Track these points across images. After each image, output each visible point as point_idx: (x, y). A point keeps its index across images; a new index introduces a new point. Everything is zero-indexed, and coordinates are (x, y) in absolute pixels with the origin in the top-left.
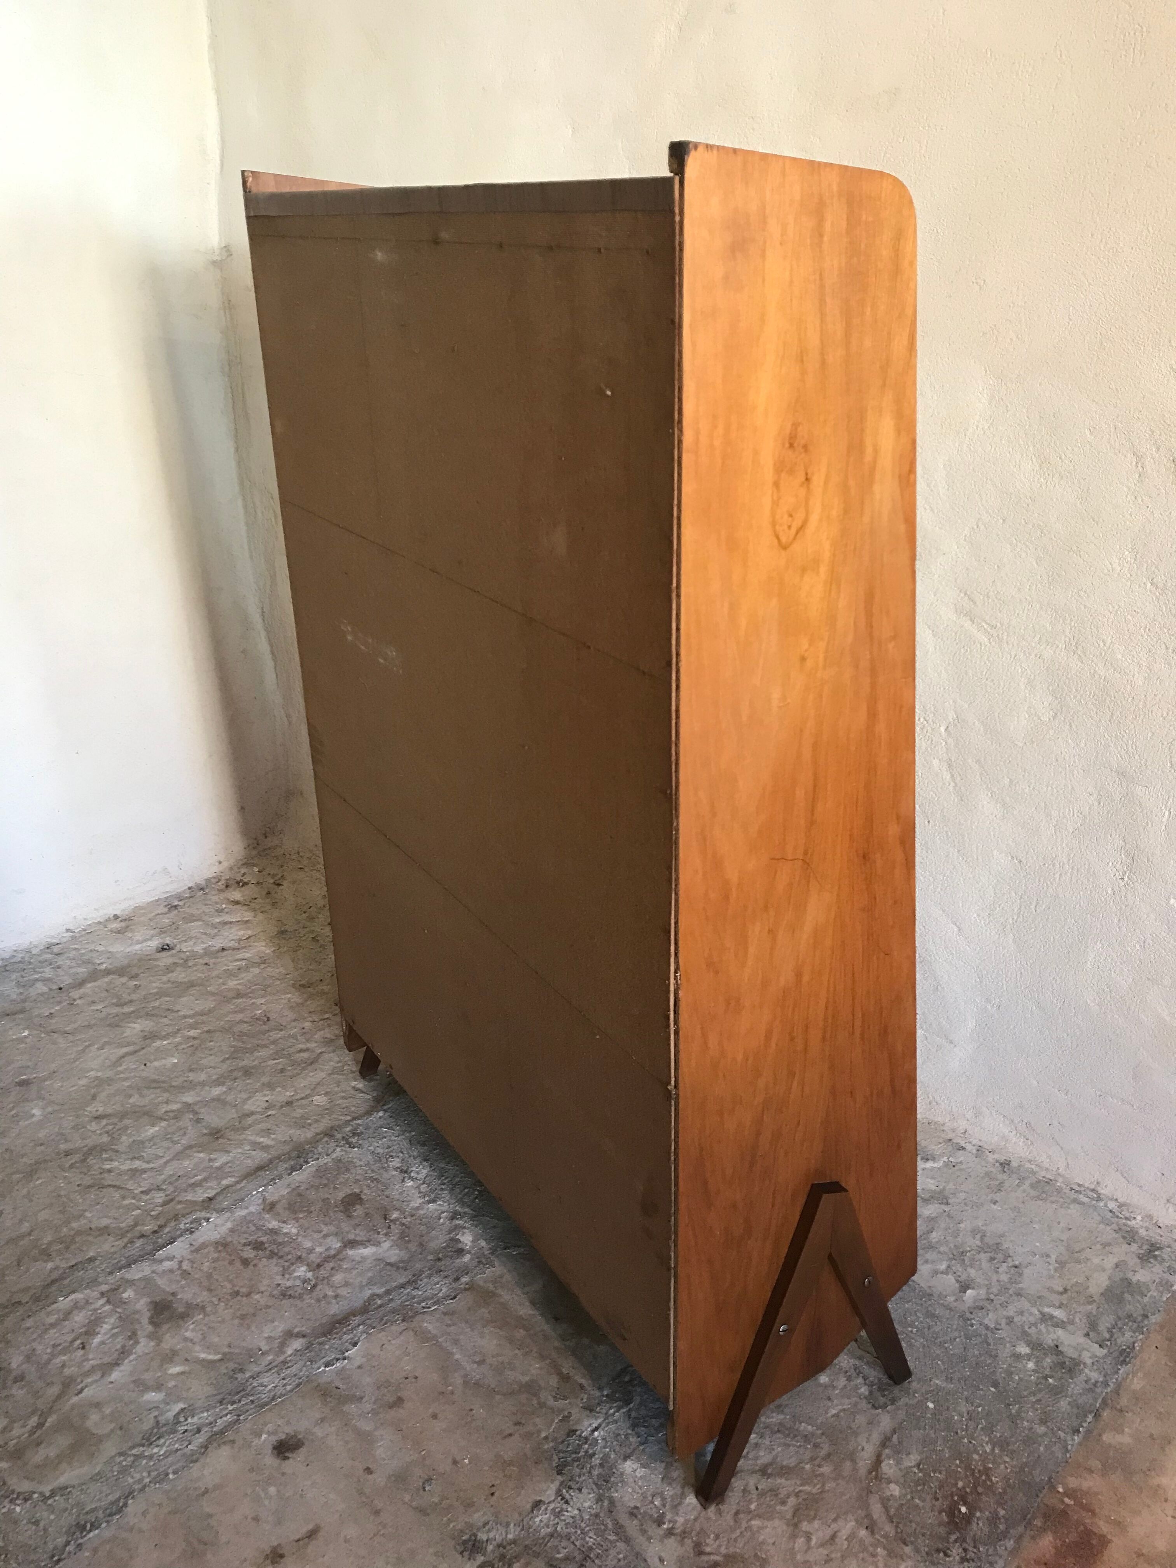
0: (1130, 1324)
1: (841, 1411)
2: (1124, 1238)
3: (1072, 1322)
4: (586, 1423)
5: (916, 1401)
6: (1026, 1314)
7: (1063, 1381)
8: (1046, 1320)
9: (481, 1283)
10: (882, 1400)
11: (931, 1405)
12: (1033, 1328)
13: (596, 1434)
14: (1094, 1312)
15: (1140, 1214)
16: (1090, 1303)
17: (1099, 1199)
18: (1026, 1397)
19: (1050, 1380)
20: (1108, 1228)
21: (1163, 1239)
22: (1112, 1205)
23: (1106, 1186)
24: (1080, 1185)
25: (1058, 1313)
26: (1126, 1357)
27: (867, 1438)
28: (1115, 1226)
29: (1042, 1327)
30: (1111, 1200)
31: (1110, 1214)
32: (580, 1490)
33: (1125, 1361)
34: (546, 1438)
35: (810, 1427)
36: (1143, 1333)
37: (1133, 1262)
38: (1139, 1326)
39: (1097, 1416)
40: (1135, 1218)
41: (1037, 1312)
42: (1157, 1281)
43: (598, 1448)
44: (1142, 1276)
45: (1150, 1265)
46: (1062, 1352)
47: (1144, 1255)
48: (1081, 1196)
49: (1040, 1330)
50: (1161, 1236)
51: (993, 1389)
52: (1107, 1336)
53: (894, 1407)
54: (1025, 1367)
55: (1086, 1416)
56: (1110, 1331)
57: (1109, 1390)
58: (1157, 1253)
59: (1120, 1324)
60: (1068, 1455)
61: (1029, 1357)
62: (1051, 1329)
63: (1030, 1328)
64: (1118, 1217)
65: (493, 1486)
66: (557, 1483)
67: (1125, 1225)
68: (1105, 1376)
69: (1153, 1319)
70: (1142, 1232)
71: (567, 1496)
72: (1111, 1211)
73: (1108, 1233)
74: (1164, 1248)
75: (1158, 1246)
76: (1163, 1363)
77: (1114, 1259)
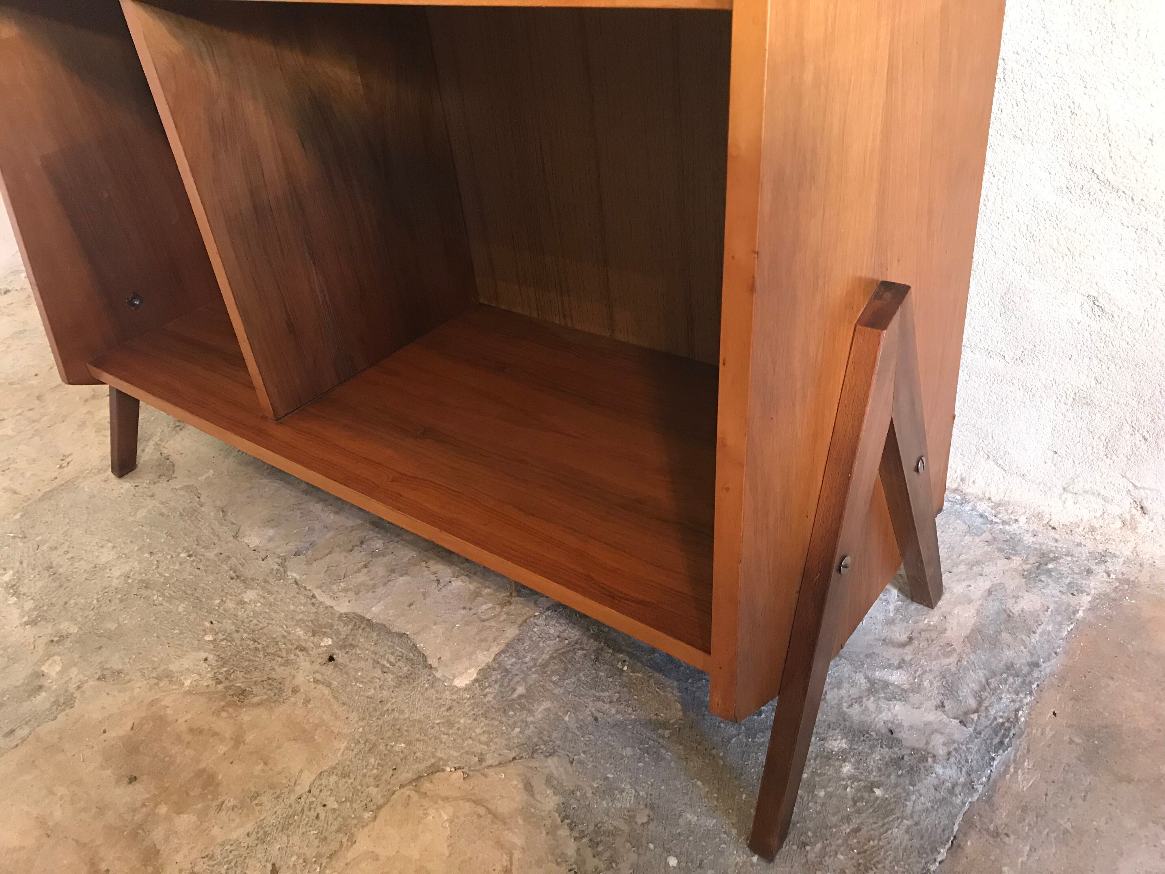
0: (1011, 679)
2: (1001, 550)
3: (916, 688)
6: (846, 685)
7: (899, 790)
8: (877, 691)
12: (856, 706)
14: (953, 669)
15: (1023, 514)
16: (947, 655)
18: (835, 826)
19: (878, 792)
20: (977, 539)
21: (1059, 545)
22: (983, 507)
23: (974, 482)
25: (897, 677)
26: (1005, 736)
28: (987, 536)
29: (870, 703)
30: (981, 500)
31: (981, 520)
33: (1001, 743)
36: (1031, 693)
37: (1013, 583)
38: (1024, 682)
39: (956, 847)
40: (1016, 520)
41: (863, 681)
42: (1052, 607)
45: (1040, 585)
46: (899, 741)
47: (1030, 572)
49: (867, 708)
50: (1057, 541)
52: (973, 704)
54: (838, 771)
55: (935, 850)
56: (977, 696)
57: (976, 797)
58: (1050, 566)
59: (994, 682)
61: (843, 756)
62: (883, 704)
63: (851, 706)
64: (991, 522)
67: (1002, 532)
68: (969, 774)
69: (1047, 668)
70: (1028, 539)
72: (981, 516)
73: (977, 547)
74: (1061, 558)
75: (1052, 555)
76: (1066, 738)
77: (984, 584)
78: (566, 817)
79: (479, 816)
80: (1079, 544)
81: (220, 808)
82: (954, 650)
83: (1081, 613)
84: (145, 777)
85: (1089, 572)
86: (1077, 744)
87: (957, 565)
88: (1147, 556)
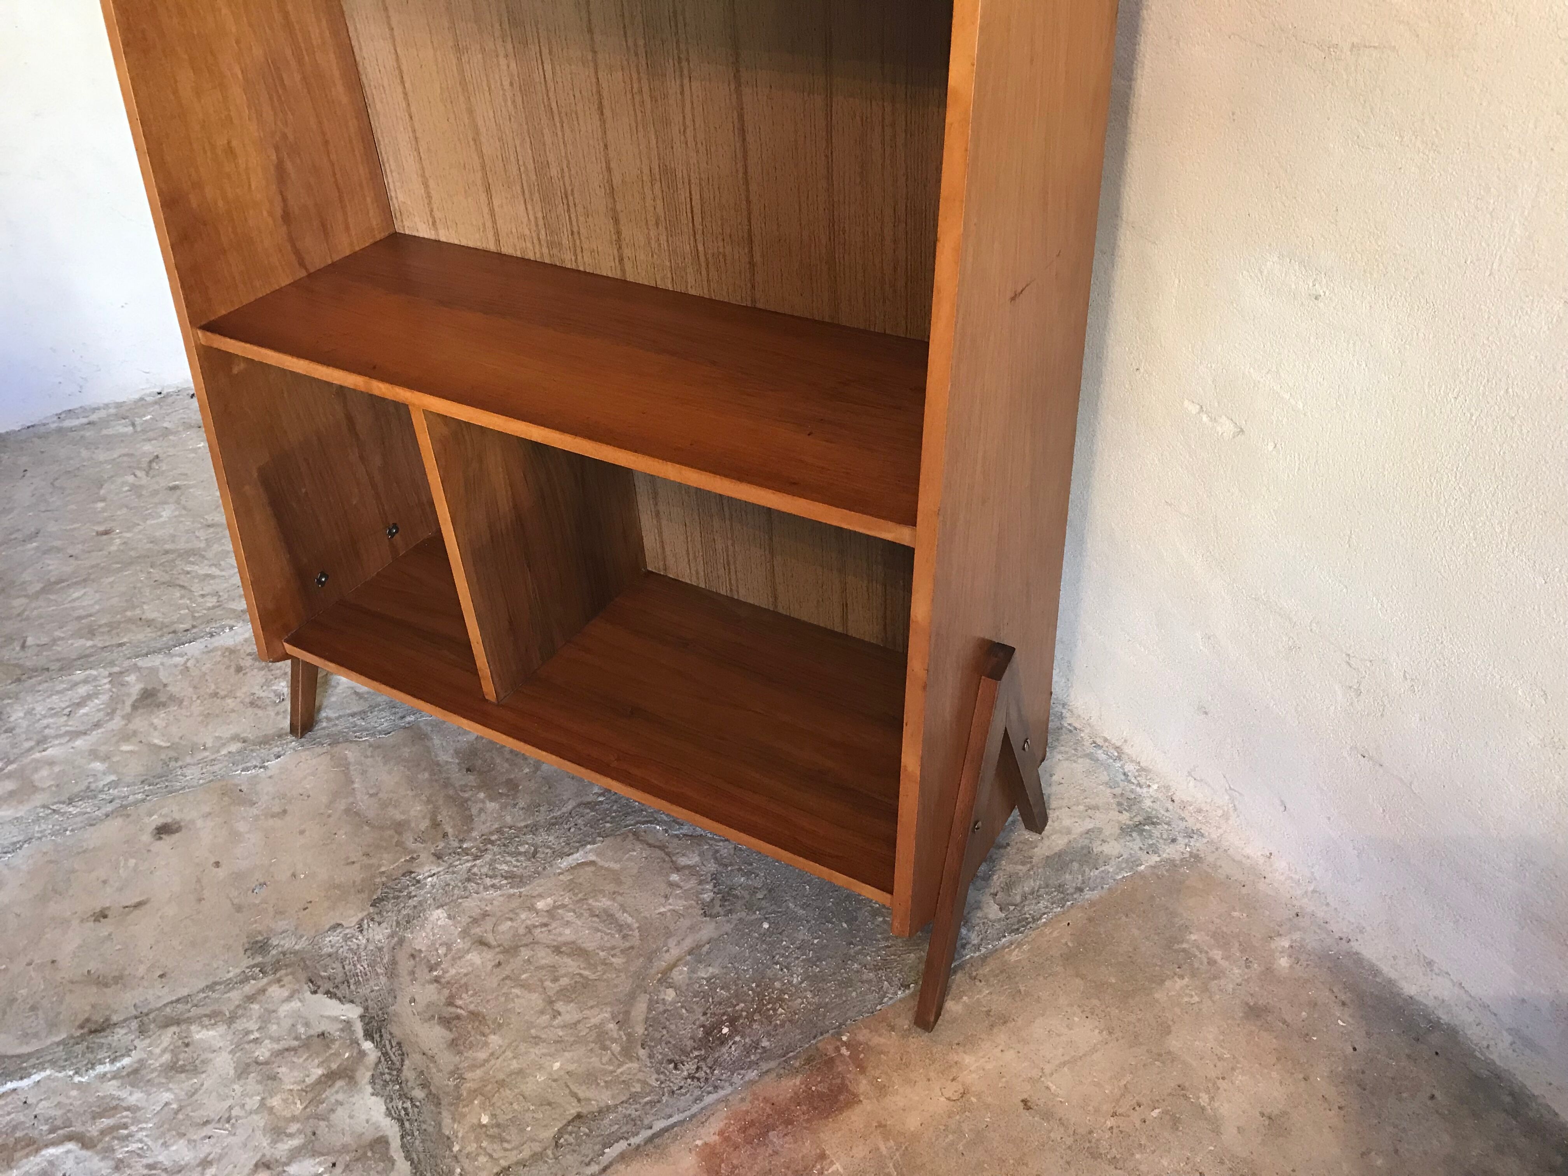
0: (1056, 893)
1: (669, 911)
2: (1120, 804)
4: (427, 868)
5: (754, 917)
9: (421, 724)
10: (717, 909)
11: (766, 925)
13: (430, 879)
14: (1021, 874)
15: (1157, 783)
16: (1023, 863)
17: (1119, 758)
18: (878, 940)
20: (1109, 790)
21: (1167, 814)
22: (1130, 768)
24: (1106, 740)
26: (1023, 926)
27: (679, 942)
28: (1118, 791)
30: (1132, 761)
31: (1123, 777)
32: (380, 924)
33: (1018, 929)
34: (383, 873)
35: (630, 918)
36: (1062, 907)
37: (1111, 831)
38: (1063, 898)
42: (1125, 856)
43: (422, 892)
44: (1112, 848)
45: (1128, 838)
47: (1128, 826)
48: (1100, 752)
50: (1167, 810)
51: (845, 925)
52: (1018, 899)
53: (724, 919)
56: (1025, 897)
57: (977, 954)
58: (1147, 827)
59: (1042, 891)
60: (879, 1007)
64: (1129, 782)
65: (311, 902)
66: (365, 913)
67: (1132, 791)
68: (981, 940)
69: (1088, 895)
70: (1147, 803)
71: (366, 926)
72: (1125, 774)
73: (1105, 795)
74: (1158, 824)
75: (1155, 820)
76: (1063, 941)
77: (1089, 825)
78: (715, 879)
79: (664, 861)
80: (1183, 819)
81: (515, 805)
82: (1031, 862)
83: (1142, 867)
84: (475, 773)
85: (1174, 841)
86: (1068, 946)
87: (1078, 804)
88: (1227, 843)
